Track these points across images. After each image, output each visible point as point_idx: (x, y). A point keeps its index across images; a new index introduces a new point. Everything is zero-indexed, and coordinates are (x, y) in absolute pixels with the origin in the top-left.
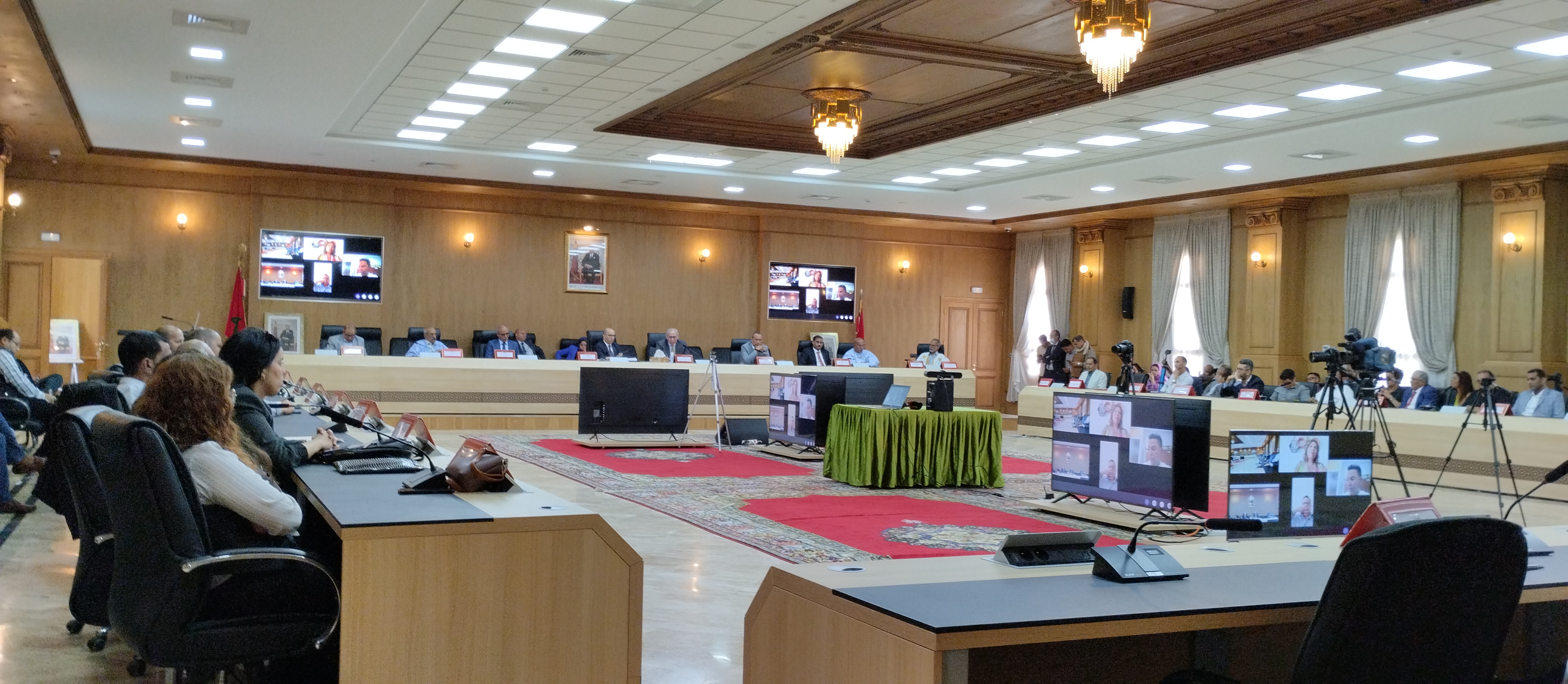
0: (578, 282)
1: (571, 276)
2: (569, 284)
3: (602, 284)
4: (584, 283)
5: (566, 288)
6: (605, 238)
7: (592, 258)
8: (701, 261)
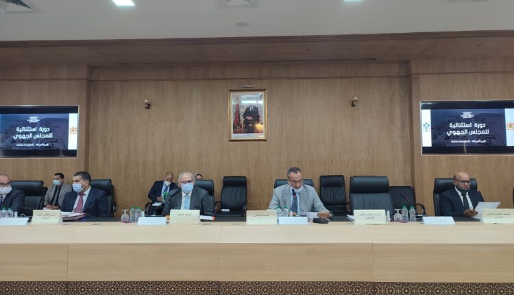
0: (241, 132)
1: (235, 127)
2: (233, 134)
4: (246, 132)
5: (230, 137)
6: (263, 94)
7: (252, 111)
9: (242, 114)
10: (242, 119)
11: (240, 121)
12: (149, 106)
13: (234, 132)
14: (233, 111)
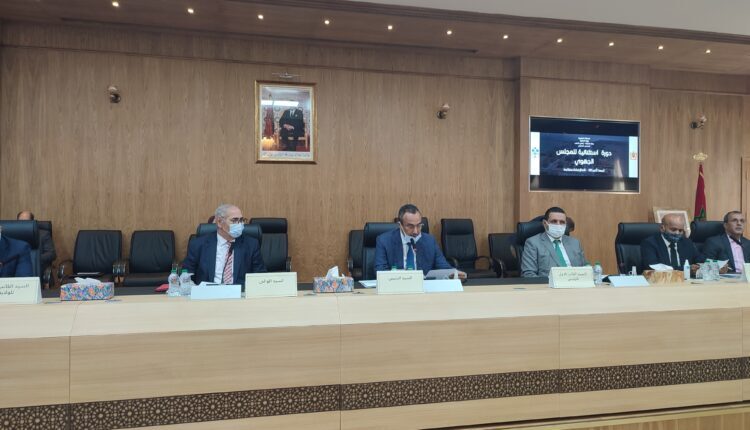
0: (275, 149)
2: (262, 152)
3: (308, 150)
4: (285, 150)
5: (258, 156)
6: (311, 90)
9: (278, 120)
12: (116, 98)
13: (265, 148)
14: (263, 114)
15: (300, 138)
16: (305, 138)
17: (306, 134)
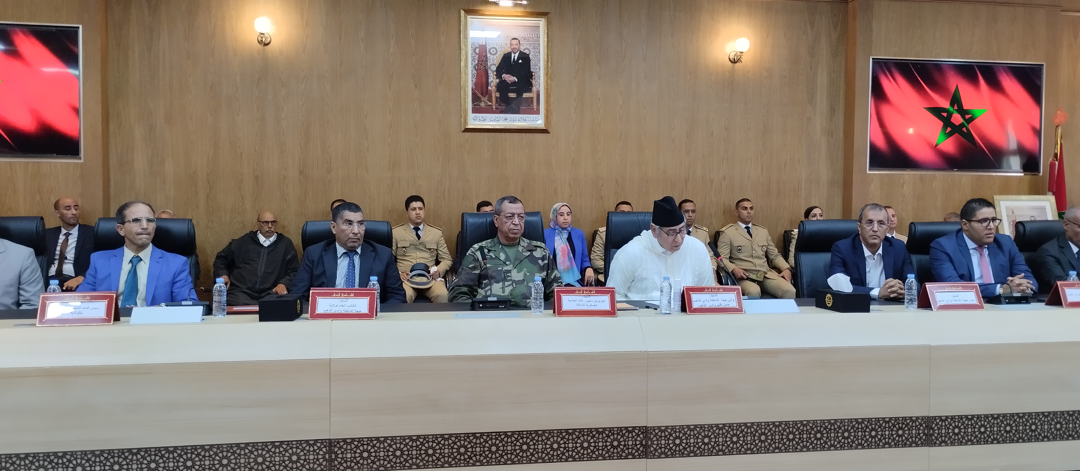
0: (488, 110)
1: (476, 99)
2: (471, 116)
3: (538, 112)
4: (502, 112)
5: (466, 122)
6: (542, 23)
7: (516, 62)
8: (734, 62)
9: (494, 68)
10: (493, 80)
11: (487, 84)
13: (475, 110)
14: (473, 60)
15: (525, 95)
16: (533, 95)
17: (534, 89)
